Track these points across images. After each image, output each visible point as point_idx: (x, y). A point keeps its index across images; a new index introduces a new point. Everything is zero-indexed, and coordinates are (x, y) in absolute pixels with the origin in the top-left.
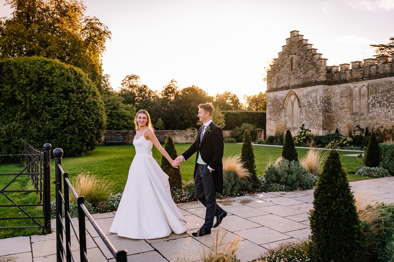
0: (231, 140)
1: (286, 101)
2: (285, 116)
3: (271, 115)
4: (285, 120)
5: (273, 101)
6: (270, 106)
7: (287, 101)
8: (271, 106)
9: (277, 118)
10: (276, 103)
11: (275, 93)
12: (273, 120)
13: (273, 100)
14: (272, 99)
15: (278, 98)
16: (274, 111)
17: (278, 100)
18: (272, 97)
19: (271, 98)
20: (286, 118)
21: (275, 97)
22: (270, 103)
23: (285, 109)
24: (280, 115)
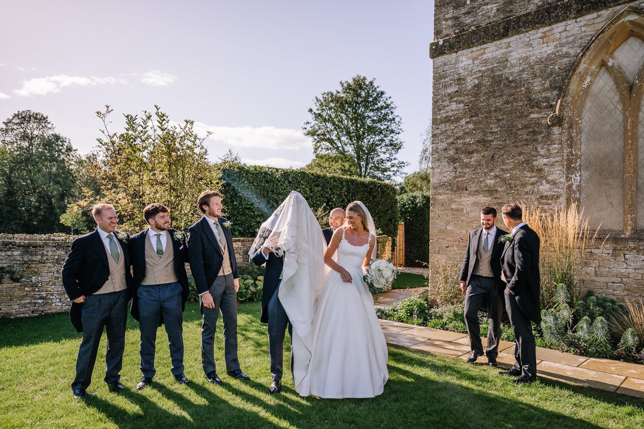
0: (252, 289)
1: (582, 79)
2: (569, 168)
3: (466, 165)
4: (570, 187)
5: (476, 95)
6: (458, 120)
7: (588, 79)
8: (463, 122)
9: (504, 180)
10: (499, 102)
11: (492, 50)
12: (477, 192)
13: (478, 86)
14: (471, 82)
15: (513, 71)
16: (484, 143)
17: (513, 84)
18: (471, 72)
19: (460, 80)
20: (576, 178)
21: (492, 70)
22: (454, 106)
23: (571, 127)
24: (527, 162)
